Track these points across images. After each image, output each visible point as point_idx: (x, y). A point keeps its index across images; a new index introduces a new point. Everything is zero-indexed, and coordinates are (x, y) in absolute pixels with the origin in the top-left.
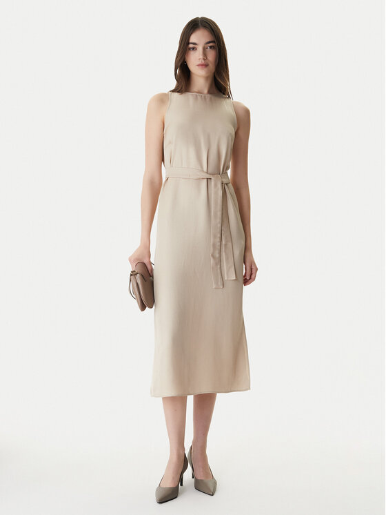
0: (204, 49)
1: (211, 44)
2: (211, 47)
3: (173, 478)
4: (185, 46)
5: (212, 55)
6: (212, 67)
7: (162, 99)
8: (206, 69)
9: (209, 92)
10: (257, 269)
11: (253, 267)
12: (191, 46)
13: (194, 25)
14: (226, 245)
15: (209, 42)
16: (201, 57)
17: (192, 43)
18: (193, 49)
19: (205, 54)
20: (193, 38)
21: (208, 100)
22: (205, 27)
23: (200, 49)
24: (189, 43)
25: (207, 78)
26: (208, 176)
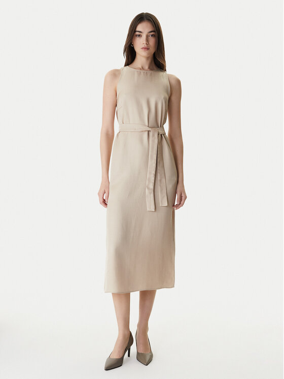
0: (147, 36)
1: (152, 33)
2: (152, 35)
3: (119, 352)
4: (133, 33)
5: (152, 41)
6: (152, 50)
7: (115, 74)
8: (147, 52)
9: (150, 68)
10: (186, 198)
11: (183, 195)
12: (137, 33)
13: (141, 18)
14: (160, 180)
15: (151, 32)
16: (145, 42)
17: (138, 31)
18: (139, 35)
19: (147, 40)
20: (140, 28)
21: (149, 75)
22: (149, 20)
23: (144, 36)
24: (135, 31)
25: (148, 58)
26: (149, 129)
